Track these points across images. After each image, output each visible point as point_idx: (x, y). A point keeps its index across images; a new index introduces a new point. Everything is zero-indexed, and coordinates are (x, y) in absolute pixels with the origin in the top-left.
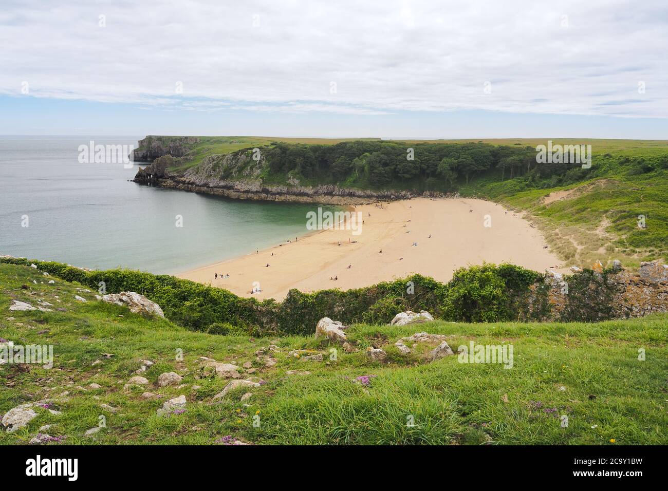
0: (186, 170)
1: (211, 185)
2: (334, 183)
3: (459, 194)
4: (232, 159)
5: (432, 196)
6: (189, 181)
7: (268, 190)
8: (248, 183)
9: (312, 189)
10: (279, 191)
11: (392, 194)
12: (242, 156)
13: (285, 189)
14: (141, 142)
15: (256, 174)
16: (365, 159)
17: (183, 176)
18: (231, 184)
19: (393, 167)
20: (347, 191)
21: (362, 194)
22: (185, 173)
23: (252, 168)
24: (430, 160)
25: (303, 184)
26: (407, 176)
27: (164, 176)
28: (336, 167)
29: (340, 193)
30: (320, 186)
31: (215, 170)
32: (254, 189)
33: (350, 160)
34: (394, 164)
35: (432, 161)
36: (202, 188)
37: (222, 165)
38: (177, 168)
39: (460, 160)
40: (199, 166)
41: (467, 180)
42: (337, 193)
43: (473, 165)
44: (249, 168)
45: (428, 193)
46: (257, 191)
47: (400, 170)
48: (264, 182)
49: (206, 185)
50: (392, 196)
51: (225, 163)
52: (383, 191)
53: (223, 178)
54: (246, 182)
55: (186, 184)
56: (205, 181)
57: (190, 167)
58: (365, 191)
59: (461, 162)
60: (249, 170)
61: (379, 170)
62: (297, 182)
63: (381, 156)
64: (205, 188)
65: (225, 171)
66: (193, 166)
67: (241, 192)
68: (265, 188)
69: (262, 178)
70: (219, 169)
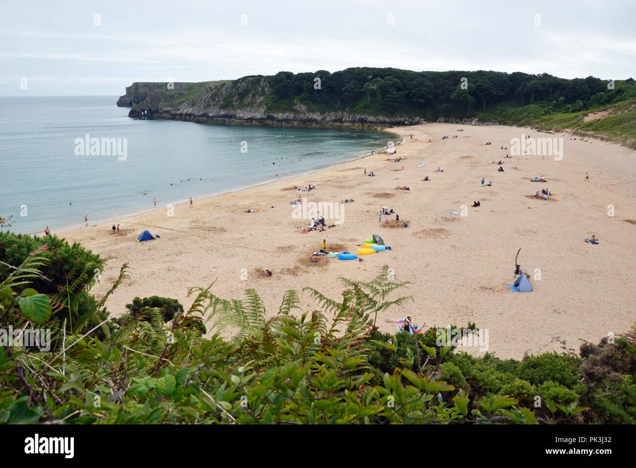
0: (181, 104)
1: (211, 115)
2: (343, 110)
3: (477, 119)
4: (232, 87)
5: (446, 121)
6: (186, 113)
7: (273, 117)
8: (250, 111)
9: (320, 115)
10: (285, 117)
11: (405, 120)
12: (243, 83)
13: (291, 116)
14: (128, 89)
15: (259, 101)
16: (376, 84)
17: (179, 110)
18: (232, 112)
19: (406, 92)
20: (358, 117)
21: (375, 120)
22: (180, 107)
23: (254, 95)
24: (445, 85)
25: (310, 110)
26: (422, 101)
27: (158, 110)
28: (345, 91)
29: (350, 119)
30: (327, 113)
31: (214, 100)
32: (258, 117)
33: (360, 84)
34: (407, 89)
35: (446, 86)
36: (200, 118)
37: (221, 94)
38: (171, 103)
39: (479, 83)
40: (194, 99)
41: (485, 105)
42: (348, 119)
43: (492, 89)
44: (250, 95)
45: (442, 119)
46: (261, 118)
47: (414, 95)
48: (269, 109)
49: (204, 115)
50: (406, 122)
51: (224, 92)
52: (396, 116)
53: (223, 107)
54: (248, 109)
55: (183, 115)
56: (204, 111)
57: (184, 101)
58: (378, 117)
59: (480, 86)
60: (251, 98)
61: (392, 94)
62: (304, 108)
63: (394, 79)
64: (205, 117)
65: (225, 100)
66: (187, 100)
67: (244, 119)
68: (270, 115)
69: (266, 104)
70: (218, 98)
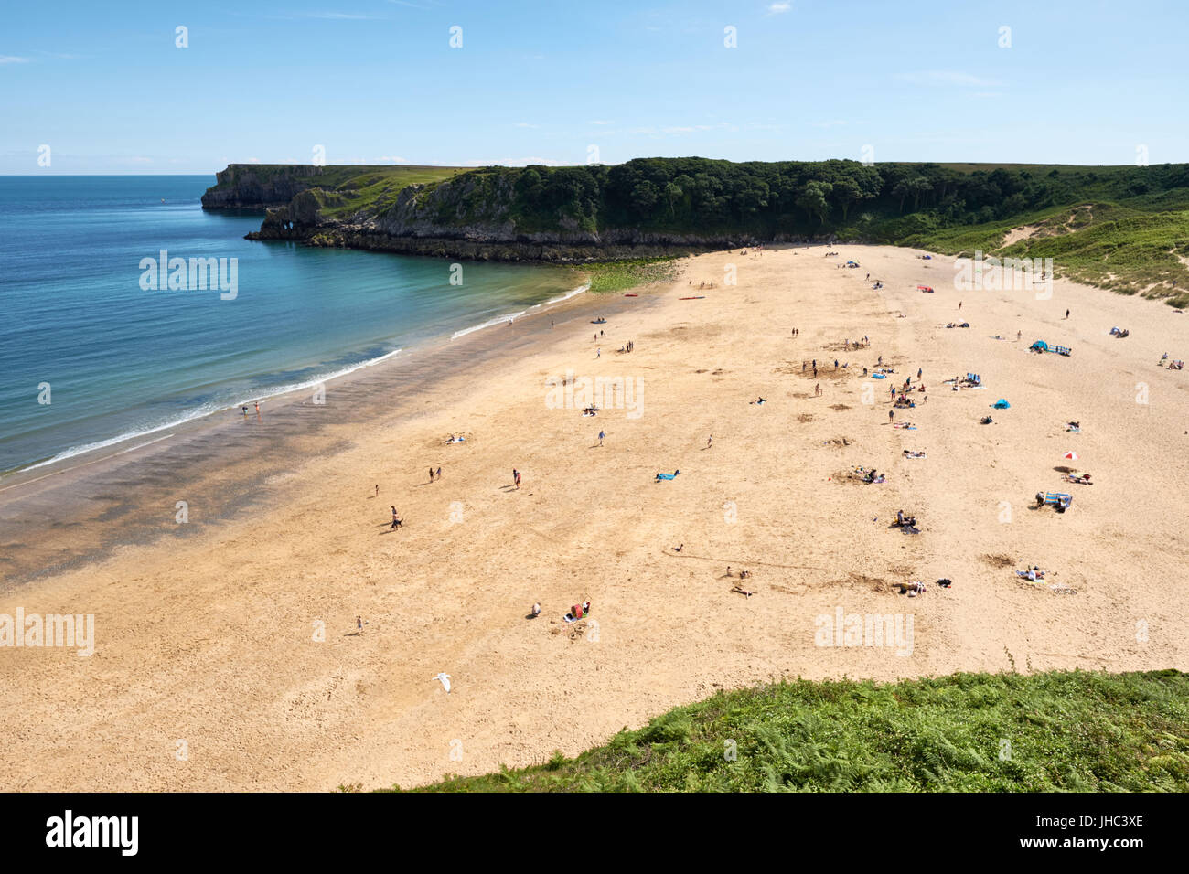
0: (352, 212)
3: (835, 237)
4: (452, 189)
7: (527, 238)
8: (488, 229)
10: (546, 238)
12: (469, 183)
13: (556, 237)
14: (220, 175)
15: (500, 212)
16: (682, 185)
18: (457, 231)
19: (729, 197)
20: (657, 237)
21: (683, 240)
22: (353, 218)
23: (489, 203)
24: (784, 184)
26: (752, 209)
27: (314, 222)
28: (636, 197)
29: (646, 241)
30: (610, 230)
31: (422, 209)
32: (505, 237)
33: (657, 186)
34: (729, 192)
35: (786, 186)
36: (400, 240)
37: (434, 200)
38: (336, 210)
39: (837, 182)
42: (641, 241)
43: (857, 189)
44: (484, 202)
46: (508, 241)
47: (741, 201)
48: (520, 226)
49: (409, 234)
50: (730, 242)
51: (438, 197)
52: (713, 234)
53: (439, 222)
54: (484, 226)
56: (407, 228)
58: (688, 236)
59: (839, 186)
60: (485, 207)
61: (709, 201)
62: (574, 224)
63: (710, 178)
64: (409, 239)
65: (440, 211)
66: (364, 205)
67: (482, 244)
68: (522, 236)
69: (515, 218)
70: (429, 206)
